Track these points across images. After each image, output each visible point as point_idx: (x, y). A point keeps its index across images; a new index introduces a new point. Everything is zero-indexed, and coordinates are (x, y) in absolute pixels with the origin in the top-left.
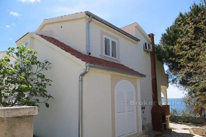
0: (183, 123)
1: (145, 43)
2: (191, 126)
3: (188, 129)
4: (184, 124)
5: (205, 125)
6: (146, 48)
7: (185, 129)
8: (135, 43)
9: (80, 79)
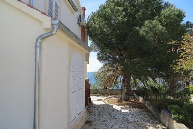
0: (92, 94)
1: (80, 15)
2: (100, 96)
3: (101, 100)
4: (94, 95)
5: (109, 95)
6: (81, 21)
7: (99, 100)
8: (73, 13)
9: (38, 43)
